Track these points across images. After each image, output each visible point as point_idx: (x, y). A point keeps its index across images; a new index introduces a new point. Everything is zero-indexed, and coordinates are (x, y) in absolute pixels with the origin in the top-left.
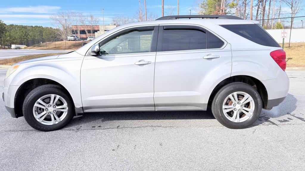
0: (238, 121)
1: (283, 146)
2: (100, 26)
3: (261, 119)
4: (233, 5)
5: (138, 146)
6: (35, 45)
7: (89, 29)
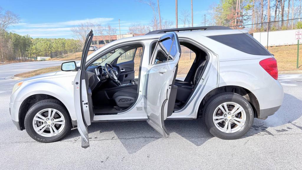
0: (230, 132)
1: (272, 158)
2: (117, 36)
3: (258, 129)
4: (249, 7)
5: (126, 158)
6: (58, 56)
7: (107, 39)
